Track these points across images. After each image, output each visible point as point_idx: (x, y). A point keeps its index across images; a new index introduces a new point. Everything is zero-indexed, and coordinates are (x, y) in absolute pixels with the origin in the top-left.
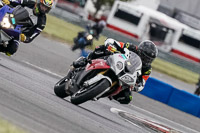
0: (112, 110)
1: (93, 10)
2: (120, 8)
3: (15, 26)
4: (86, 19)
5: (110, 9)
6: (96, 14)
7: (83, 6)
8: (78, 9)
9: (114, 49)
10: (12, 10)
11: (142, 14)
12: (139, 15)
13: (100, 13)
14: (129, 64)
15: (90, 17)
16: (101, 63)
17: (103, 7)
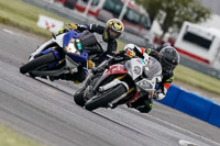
0: (181, 142)
1: (160, 32)
2: (189, 30)
3: (81, 51)
4: (151, 42)
5: (179, 32)
6: (162, 36)
7: (149, 29)
8: (143, 31)
9: (133, 54)
10: (79, 34)
11: (214, 37)
12: (210, 38)
13: (167, 35)
14: (147, 69)
15: (156, 40)
16: (118, 68)
17: (171, 30)
